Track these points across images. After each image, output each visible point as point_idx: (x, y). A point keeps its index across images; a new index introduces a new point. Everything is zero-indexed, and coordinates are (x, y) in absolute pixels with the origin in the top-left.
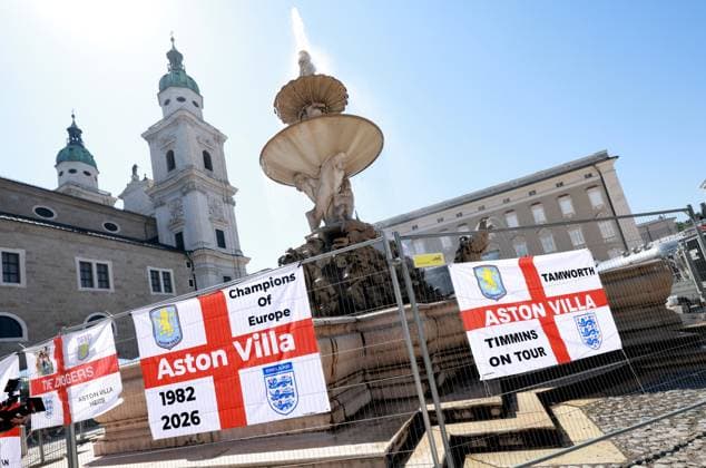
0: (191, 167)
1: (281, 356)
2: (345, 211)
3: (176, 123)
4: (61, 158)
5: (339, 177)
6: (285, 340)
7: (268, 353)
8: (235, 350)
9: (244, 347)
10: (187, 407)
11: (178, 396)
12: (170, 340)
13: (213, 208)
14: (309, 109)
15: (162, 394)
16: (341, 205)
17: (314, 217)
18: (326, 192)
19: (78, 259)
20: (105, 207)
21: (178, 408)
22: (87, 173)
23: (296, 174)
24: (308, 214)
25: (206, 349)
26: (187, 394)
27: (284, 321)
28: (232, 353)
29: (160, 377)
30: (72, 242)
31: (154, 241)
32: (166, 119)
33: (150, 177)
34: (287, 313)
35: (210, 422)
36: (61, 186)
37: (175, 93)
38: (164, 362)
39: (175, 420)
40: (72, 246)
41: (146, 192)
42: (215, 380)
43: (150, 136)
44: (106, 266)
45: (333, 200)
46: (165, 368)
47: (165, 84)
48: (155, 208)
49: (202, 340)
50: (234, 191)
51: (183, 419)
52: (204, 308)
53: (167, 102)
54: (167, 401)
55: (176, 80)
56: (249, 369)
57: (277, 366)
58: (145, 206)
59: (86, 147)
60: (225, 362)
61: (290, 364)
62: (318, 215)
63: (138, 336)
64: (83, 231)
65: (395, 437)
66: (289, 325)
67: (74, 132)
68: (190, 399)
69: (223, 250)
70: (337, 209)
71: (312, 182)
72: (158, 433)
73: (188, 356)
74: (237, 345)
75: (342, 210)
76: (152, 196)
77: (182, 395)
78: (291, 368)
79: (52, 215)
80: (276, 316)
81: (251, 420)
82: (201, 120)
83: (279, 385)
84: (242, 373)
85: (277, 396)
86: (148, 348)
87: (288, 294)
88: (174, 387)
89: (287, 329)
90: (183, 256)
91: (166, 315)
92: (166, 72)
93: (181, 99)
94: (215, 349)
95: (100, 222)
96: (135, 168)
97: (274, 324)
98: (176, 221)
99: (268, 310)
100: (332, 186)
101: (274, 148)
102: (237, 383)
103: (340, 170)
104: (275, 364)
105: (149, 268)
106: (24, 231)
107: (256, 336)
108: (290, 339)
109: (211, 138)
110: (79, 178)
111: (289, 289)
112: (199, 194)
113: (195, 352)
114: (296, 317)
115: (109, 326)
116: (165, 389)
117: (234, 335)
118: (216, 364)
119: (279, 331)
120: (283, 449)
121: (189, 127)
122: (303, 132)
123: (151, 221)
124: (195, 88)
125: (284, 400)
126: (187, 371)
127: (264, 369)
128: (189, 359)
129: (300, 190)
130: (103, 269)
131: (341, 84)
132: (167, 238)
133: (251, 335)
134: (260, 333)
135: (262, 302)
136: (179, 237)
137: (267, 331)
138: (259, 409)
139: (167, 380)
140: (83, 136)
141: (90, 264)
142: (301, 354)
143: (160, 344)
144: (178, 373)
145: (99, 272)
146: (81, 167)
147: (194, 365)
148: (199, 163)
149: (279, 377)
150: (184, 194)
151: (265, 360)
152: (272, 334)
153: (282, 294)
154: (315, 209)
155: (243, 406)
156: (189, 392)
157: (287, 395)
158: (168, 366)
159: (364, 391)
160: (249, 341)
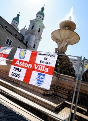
0: (36, 30)
1: (44, 72)
2: (64, 51)
3: (37, 21)
4: (14, 19)
5: (66, 44)
6: (46, 69)
7: (41, 70)
8: (34, 66)
9: (36, 66)
10: (18, 73)
11: (17, 70)
12: (21, 57)
13: (36, 40)
14: (66, 28)
15: (14, 67)
16: (64, 50)
17: (57, 49)
18: (62, 46)
19: (8, 38)
20: (17, 31)
21: (16, 72)
22: (17, 24)
23: (57, 39)
24: (56, 48)
25: (28, 63)
26: (19, 70)
27: (48, 65)
28: (33, 66)
29: (16, 64)
30: (8, 34)
31: (22, 41)
32: (36, 19)
33: (27, 29)
34: (49, 63)
35: (21, 79)
36: (11, 24)
37: (40, 15)
38: (18, 61)
39: (15, 74)
40: (8, 35)
41: (25, 31)
42: (27, 70)
43: (31, 21)
44: (11, 41)
45: (63, 48)
46: (18, 63)
47: (39, 13)
48: (25, 35)
49: (28, 61)
50: (41, 38)
51: (16, 75)
52: (32, 54)
53: (37, 17)
54: (15, 69)
55: (41, 13)
56: (35, 72)
57: (42, 74)
58: (24, 34)
59: (19, 19)
60: (31, 67)
61: (45, 75)
62: (58, 50)
63: (16, 54)
64: (11, 33)
65: (59, 105)
66: (49, 66)
67: (18, 15)
68: (20, 71)
69: (33, 48)
70: (63, 50)
71: (60, 42)
72: (10, 75)
73: (24, 62)
74: (35, 65)
75: (63, 51)
76: (26, 32)
77: (18, 70)
78: (45, 76)
79: (7, 28)
80: (47, 63)
81: (30, 83)
82: (42, 22)
83: (40, 78)
84: (33, 71)
85: (38, 80)
86: (16, 57)
87: (52, 60)
88: (17, 67)
89: (48, 67)
90: (26, 46)
91: (23, 52)
92: (40, 11)
93: (40, 17)
94: (30, 64)
95: (15, 33)
96: (25, 26)
97: (46, 64)
98: (28, 39)
99: (45, 61)
100: (64, 45)
101: (56, 32)
102: (31, 73)
103: (67, 42)
104: (41, 73)
105: (19, 46)
106: (1, 29)
107: (40, 65)
108: (48, 69)
109: (42, 26)
110: (15, 24)
111: (52, 59)
112: (34, 36)
113: (26, 62)
114: (51, 65)
115: (11, 49)
116: (15, 67)
117: (36, 63)
118: (29, 67)
119: (46, 67)
120: (32, 93)
121: (39, 23)
122: (63, 31)
123: (23, 37)
124: (44, 16)
125: (40, 82)
126: (22, 66)
127: (39, 73)
128: (24, 63)
129: (56, 43)
130: (11, 42)
131: (75, 25)
132: (25, 41)
133: (39, 64)
134: (41, 65)
135: (45, 59)
136: (27, 42)
137: (43, 65)
138: (33, 81)
139: (17, 65)
140: (19, 17)
141: (9, 40)
142: (48, 74)
143: (19, 57)
144: (20, 65)
145: (10, 42)
146: (16, 22)
147: (24, 65)
148: (38, 30)
149: (41, 76)
150: (32, 35)
151: (40, 71)
152: (44, 66)
153: (50, 59)
154: (58, 48)
155: (30, 79)
156: (20, 70)
157: (41, 81)
158: (19, 62)
159: (53, 91)
160: (38, 66)
